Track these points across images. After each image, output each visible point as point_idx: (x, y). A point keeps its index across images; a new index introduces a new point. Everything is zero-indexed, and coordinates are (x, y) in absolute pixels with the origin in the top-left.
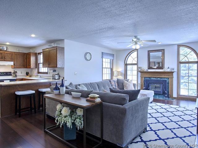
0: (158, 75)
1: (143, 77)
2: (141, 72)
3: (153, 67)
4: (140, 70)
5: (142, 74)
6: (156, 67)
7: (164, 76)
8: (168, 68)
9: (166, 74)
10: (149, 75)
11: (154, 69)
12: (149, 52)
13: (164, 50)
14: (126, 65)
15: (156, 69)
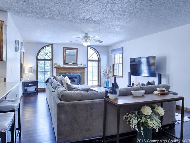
0: (73, 71)
1: (59, 73)
2: (57, 68)
3: (70, 63)
4: (56, 66)
5: (58, 70)
6: (72, 63)
7: (78, 71)
8: (81, 64)
9: (80, 70)
10: (65, 71)
11: (70, 65)
12: (65, 49)
13: (77, 49)
14: (38, 60)
15: (72, 65)
